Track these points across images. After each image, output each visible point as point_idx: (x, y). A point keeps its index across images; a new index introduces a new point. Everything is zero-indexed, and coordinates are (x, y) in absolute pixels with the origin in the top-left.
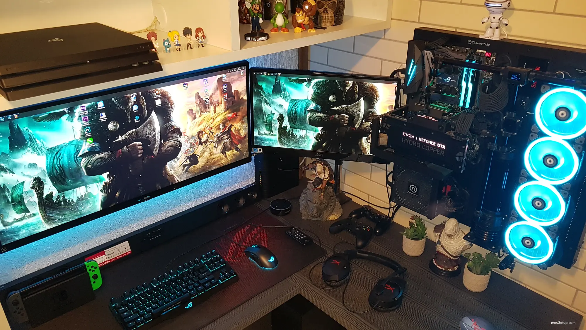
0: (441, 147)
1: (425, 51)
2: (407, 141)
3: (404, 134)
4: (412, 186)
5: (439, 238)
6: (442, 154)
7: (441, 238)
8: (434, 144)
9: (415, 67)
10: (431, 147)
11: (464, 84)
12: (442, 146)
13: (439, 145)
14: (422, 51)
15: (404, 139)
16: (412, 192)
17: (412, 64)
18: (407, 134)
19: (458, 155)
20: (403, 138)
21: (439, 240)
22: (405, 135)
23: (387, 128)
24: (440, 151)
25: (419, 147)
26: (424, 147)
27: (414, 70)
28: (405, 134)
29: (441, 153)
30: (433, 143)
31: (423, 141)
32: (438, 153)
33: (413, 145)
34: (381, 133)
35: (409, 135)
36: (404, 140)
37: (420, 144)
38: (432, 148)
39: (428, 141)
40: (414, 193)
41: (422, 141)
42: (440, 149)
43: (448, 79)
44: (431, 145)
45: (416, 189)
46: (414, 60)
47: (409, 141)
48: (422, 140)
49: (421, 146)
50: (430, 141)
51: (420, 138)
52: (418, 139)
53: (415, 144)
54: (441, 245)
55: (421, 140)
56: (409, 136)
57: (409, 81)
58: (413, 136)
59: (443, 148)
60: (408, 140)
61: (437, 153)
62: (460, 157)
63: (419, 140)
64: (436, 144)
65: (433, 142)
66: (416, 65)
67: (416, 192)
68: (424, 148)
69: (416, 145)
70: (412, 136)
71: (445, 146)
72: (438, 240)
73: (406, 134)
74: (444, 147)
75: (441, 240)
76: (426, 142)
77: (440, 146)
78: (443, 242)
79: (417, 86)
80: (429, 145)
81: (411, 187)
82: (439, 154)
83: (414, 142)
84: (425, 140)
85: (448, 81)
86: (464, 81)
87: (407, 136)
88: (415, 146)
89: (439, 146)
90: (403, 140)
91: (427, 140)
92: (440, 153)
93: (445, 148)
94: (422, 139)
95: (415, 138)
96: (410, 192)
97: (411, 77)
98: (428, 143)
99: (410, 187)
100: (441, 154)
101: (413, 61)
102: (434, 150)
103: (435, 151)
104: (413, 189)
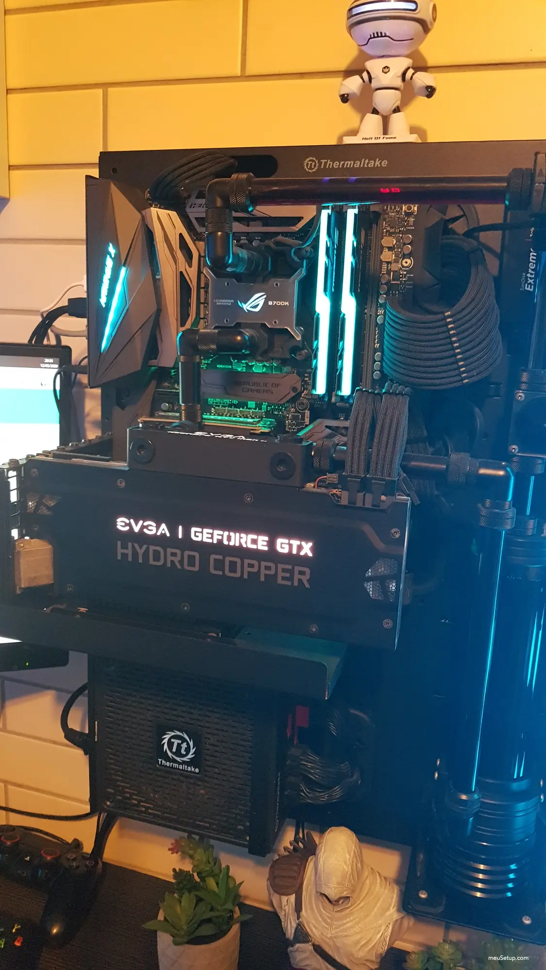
0: (294, 552)
1: (154, 210)
2: (141, 552)
3: (121, 523)
4: (173, 737)
5: (298, 917)
6: (300, 580)
7: (303, 913)
8: (262, 543)
9: (123, 271)
10: (246, 561)
11: (322, 305)
12: (300, 548)
13: (283, 545)
14: (143, 212)
15: (124, 547)
16: (175, 761)
17: (109, 263)
18: (136, 524)
19: (369, 573)
20: (119, 543)
21: (299, 925)
22: (127, 528)
23: (44, 511)
24: (291, 572)
25: (196, 568)
26: (219, 564)
27: (119, 288)
28: (126, 525)
29: (297, 577)
30: (254, 542)
31: (210, 541)
32: (284, 578)
33: (169, 565)
34: (21, 536)
35: (146, 524)
36: (125, 551)
37: (197, 555)
38: (255, 563)
39: (232, 534)
40: (184, 763)
41: (205, 540)
42: (292, 559)
43: (256, 303)
44: (247, 549)
45: (191, 744)
46: (117, 246)
47: (147, 550)
48: (205, 535)
49: (205, 563)
50: (243, 535)
51: (193, 530)
52: (187, 533)
53: (176, 560)
54: (314, 945)
55: (202, 535)
56: (147, 527)
57: (108, 330)
58: (163, 526)
59: (302, 553)
60: (145, 547)
61: (280, 581)
62: (382, 581)
63: (193, 537)
64: (271, 544)
65: (255, 537)
66: (124, 265)
67: (190, 756)
68: (215, 569)
69: (181, 562)
70: (158, 527)
71: (310, 544)
72: (294, 925)
73: (132, 521)
74: (307, 549)
75: (308, 923)
76: (226, 542)
77: (291, 546)
78: (314, 929)
79: (139, 347)
80: (240, 552)
81: (169, 740)
82: (289, 583)
83: (169, 550)
84: (216, 532)
85: (257, 310)
86: (325, 290)
87: (136, 529)
88: (179, 567)
89: (286, 550)
90: (120, 551)
91: (226, 533)
92: (291, 579)
93: (310, 554)
94: (206, 531)
95: (173, 530)
96: (167, 759)
97: (112, 317)
98: (232, 544)
99: (166, 741)
100: (296, 583)
101: (112, 249)
102: (263, 572)
103: (268, 572)
104: (179, 745)
